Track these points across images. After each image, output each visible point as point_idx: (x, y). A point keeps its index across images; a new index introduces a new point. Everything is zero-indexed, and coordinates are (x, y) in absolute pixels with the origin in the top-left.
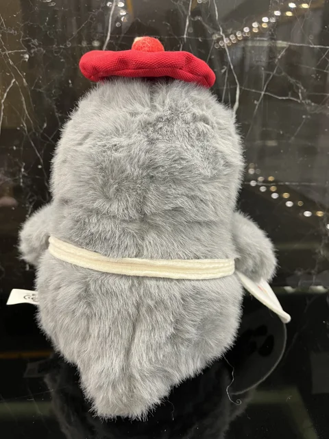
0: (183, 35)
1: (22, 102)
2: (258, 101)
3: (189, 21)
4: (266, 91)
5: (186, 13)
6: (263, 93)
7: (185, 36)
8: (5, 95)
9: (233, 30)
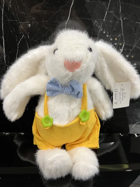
0: (103, 19)
2: (131, 49)
4: (136, 46)
5: (106, 9)
6: (134, 46)
8: (19, 42)
9: (126, 18)
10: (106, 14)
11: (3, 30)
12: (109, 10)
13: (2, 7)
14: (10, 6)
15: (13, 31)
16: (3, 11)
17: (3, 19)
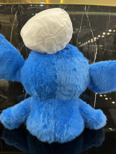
0: (79, 31)
1: (26, 51)
2: (103, 52)
3: (81, 27)
4: (106, 49)
5: (80, 25)
6: (105, 49)
7: (80, 32)
8: (21, 48)
9: (95, 30)
10: (81, 28)
11: (11, 40)
12: (82, 25)
13: (12, 26)
14: (17, 25)
15: (18, 41)
16: (13, 28)
17: (12, 33)
